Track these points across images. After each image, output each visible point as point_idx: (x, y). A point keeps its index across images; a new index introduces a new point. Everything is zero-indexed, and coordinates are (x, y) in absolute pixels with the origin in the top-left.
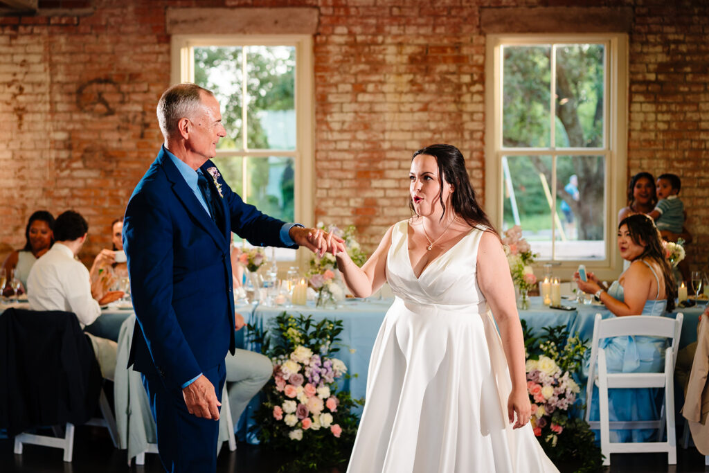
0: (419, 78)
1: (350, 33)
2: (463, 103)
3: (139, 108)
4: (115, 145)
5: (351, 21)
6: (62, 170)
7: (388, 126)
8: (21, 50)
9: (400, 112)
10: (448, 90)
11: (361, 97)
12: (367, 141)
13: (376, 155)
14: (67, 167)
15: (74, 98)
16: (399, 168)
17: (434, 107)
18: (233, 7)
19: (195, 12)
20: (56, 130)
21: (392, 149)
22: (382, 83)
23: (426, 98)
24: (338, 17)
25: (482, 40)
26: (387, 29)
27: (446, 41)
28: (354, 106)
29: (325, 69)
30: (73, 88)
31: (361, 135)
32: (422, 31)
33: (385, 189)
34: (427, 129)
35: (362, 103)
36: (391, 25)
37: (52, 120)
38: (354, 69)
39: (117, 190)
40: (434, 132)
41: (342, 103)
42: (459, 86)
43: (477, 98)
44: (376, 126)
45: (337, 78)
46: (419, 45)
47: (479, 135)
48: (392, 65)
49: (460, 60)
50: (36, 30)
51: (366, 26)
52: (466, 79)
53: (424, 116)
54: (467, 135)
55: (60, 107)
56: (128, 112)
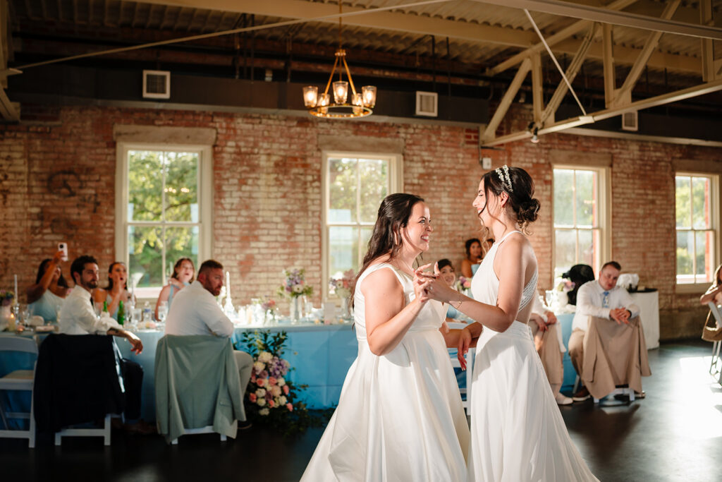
0: (281, 177)
1: (237, 146)
2: (308, 193)
3: (93, 192)
4: (75, 217)
5: (237, 138)
6: (36, 234)
7: (261, 207)
8: (6, 148)
9: (269, 198)
10: (299, 185)
11: (244, 188)
12: (248, 217)
13: (253, 226)
14: (40, 233)
15: (46, 184)
16: (268, 234)
17: (290, 195)
18: (159, 126)
19: (133, 128)
20: (32, 206)
21: (264, 222)
22: (257, 179)
23: (285, 190)
24: (229, 136)
25: (319, 154)
26: (261, 144)
27: (297, 154)
28: (239, 194)
29: (221, 169)
30: (44, 176)
31: (244, 213)
32: (282, 147)
33: (259, 248)
34: (285, 210)
35: (244, 192)
36: (263, 142)
37: (29, 199)
38: (240, 169)
39: (76, 249)
40: (290, 211)
41: (231, 192)
42: (305, 183)
43: (316, 190)
44: (253, 207)
45: (228, 175)
46: (281, 156)
47: (317, 214)
48: (263, 168)
49: (305, 166)
50: (19, 135)
51: (247, 142)
52: (310, 178)
53: (284, 201)
54: (310, 214)
55: (35, 190)
56: (85, 194)
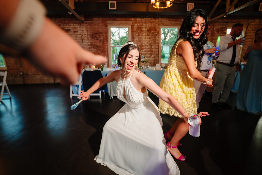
0: (149, 33)
1: (138, 25)
2: (156, 37)
3: (102, 38)
4: (99, 45)
5: (138, 23)
6: (90, 49)
7: (144, 41)
8: (82, 28)
9: (145, 39)
10: (153, 35)
11: (139, 36)
12: (140, 44)
13: (142, 46)
14: (91, 49)
15: (91, 37)
16: (145, 48)
17: (151, 38)
18: (118, 21)
19: (111, 22)
20: (89, 42)
21: (144, 45)
22: (143, 34)
23: (150, 37)
24: (135, 22)
25: (159, 27)
26: (144, 25)
27: (153, 27)
28: (138, 38)
29: (133, 31)
30: (91, 35)
31: (139, 43)
32: (149, 25)
33: (143, 52)
34: (150, 42)
35: (139, 37)
36: (144, 24)
37: (88, 41)
38: (138, 31)
39: (99, 52)
40: (151, 42)
41: (136, 37)
42: (155, 35)
43: (158, 37)
44: (142, 41)
45: (135, 33)
46: (149, 28)
47: (158, 43)
48: (144, 31)
49: (155, 30)
50: (84, 25)
51: (140, 24)
52: (156, 33)
53: (149, 40)
54: (156, 43)
55: (89, 38)
56: (100, 39)
